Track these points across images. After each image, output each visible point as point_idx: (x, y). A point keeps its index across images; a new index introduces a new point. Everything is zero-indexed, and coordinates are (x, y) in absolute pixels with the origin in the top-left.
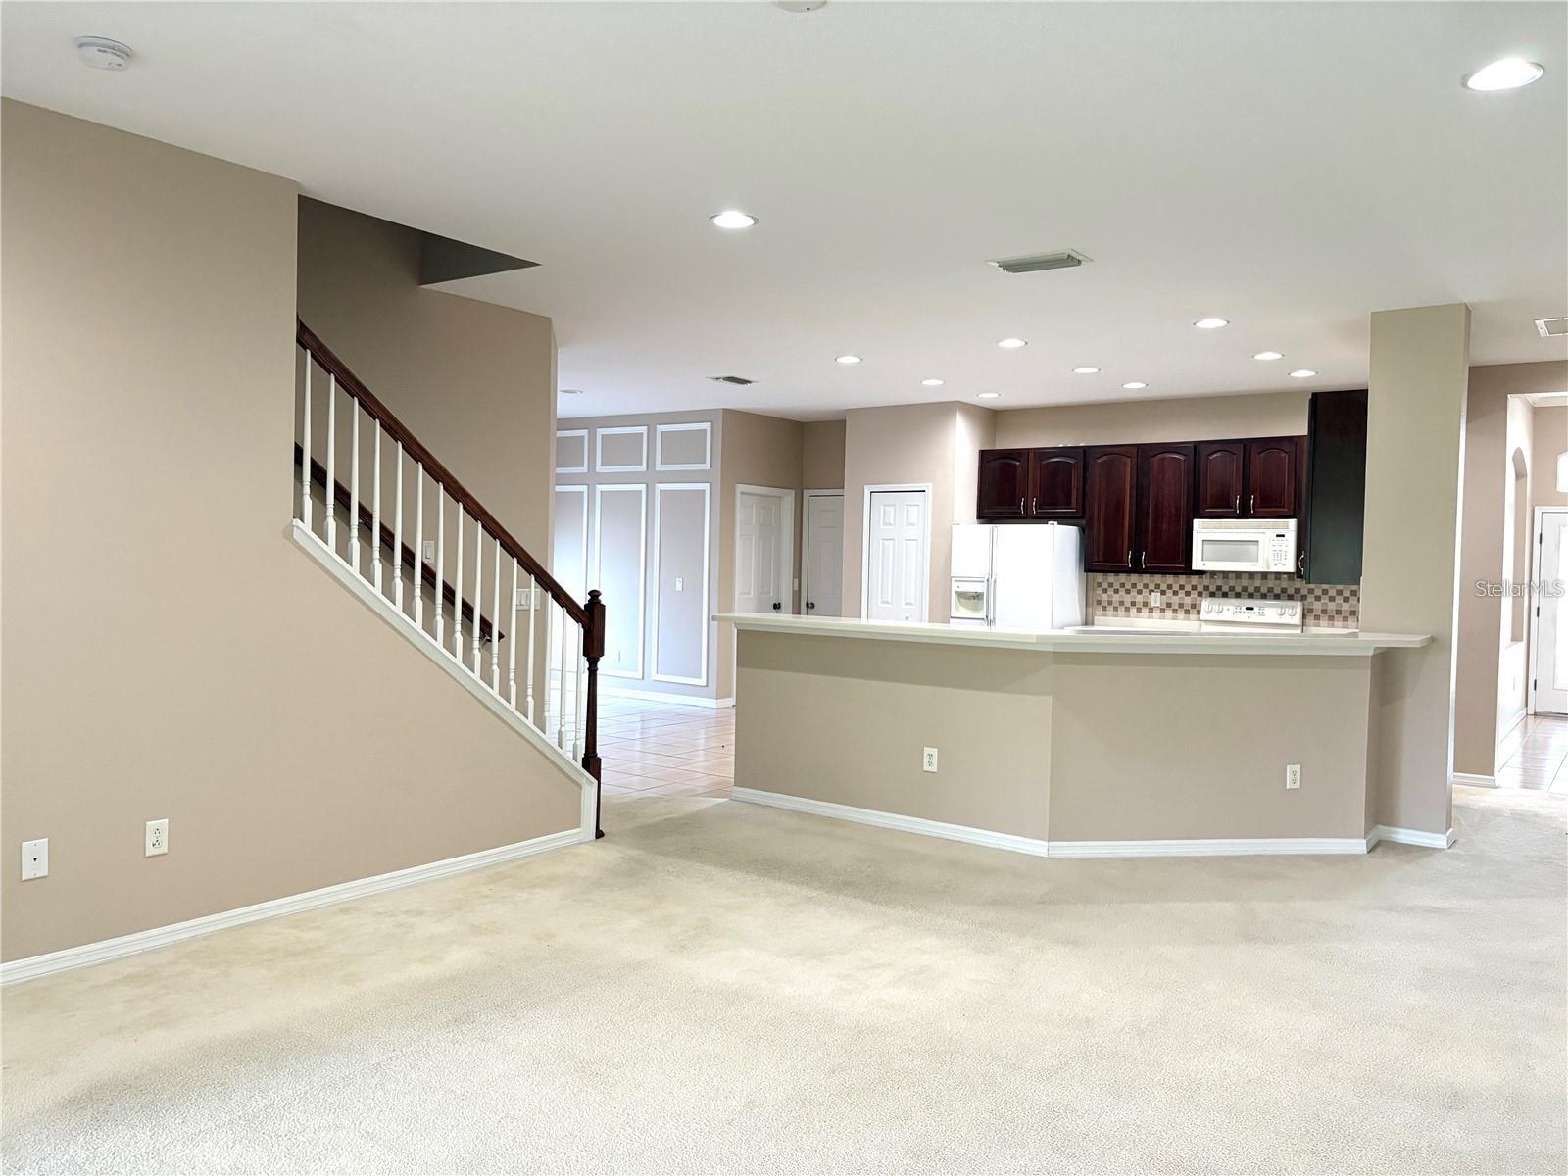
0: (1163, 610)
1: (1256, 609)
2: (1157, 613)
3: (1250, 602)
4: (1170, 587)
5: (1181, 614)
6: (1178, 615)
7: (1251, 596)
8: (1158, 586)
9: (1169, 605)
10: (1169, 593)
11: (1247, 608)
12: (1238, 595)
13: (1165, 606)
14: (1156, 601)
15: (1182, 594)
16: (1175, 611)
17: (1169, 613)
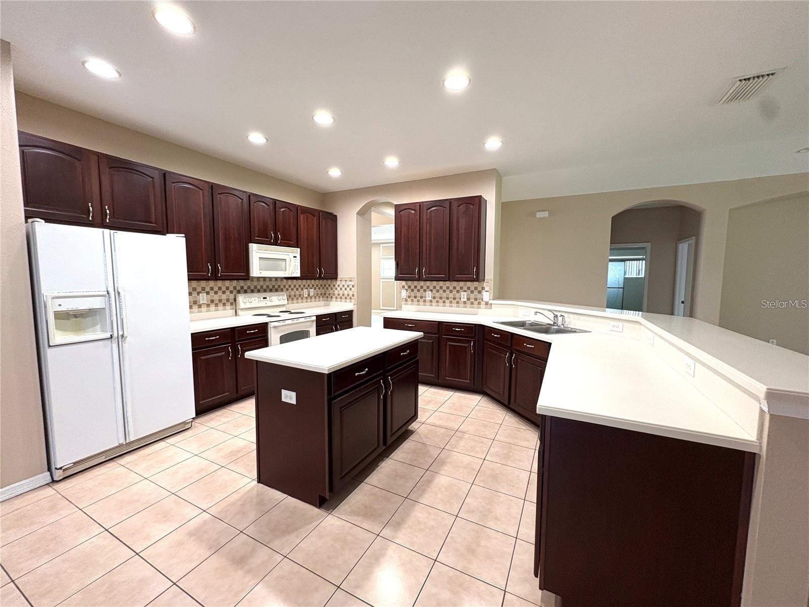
0: (208, 306)
1: (268, 298)
2: (204, 309)
3: (265, 295)
4: (212, 289)
5: (221, 307)
6: (219, 308)
7: (265, 291)
8: (203, 289)
9: (212, 301)
10: (212, 293)
11: (264, 298)
12: (259, 291)
13: (209, 303)
14: (203, 299)
15: (220, 293)
16: (216, 305)
17: (213, 307)
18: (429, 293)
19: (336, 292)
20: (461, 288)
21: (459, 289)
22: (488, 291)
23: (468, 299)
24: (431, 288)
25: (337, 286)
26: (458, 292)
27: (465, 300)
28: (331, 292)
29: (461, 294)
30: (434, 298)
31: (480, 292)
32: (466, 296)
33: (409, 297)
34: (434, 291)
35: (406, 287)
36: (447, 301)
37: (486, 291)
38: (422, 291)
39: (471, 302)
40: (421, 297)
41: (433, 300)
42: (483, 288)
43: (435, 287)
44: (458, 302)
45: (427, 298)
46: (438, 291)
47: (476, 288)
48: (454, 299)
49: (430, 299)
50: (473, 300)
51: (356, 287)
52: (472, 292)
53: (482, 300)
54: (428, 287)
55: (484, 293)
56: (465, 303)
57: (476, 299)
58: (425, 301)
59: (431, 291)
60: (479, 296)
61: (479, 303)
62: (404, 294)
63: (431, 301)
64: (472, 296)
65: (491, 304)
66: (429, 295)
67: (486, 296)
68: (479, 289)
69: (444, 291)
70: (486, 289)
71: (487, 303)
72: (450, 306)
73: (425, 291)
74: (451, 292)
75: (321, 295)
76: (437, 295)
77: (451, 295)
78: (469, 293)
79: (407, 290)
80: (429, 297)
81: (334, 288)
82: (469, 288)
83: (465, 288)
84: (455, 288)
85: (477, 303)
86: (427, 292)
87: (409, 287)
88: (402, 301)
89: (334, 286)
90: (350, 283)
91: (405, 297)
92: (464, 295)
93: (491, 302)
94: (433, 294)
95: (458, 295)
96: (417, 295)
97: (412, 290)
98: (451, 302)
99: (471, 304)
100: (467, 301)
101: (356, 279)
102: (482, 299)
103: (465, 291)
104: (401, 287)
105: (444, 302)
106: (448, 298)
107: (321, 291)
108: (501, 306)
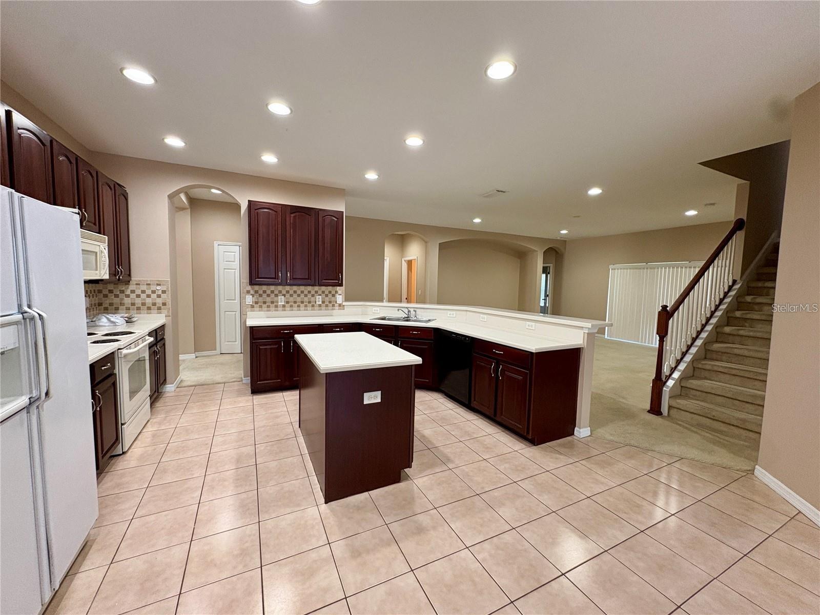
18: (281, 298)
19: (127, 301)
20: (316, 292)
21: (314, 293)
22: (341, 295)
23: (323, 302)
24: (284, 292)
25: (128, 292)
26: (313, 296)
27: (320, 303)
28: (116, 301)
29: (316, 298)
30: (288, 302)
31: (334, 296)
32: (321, 300)
33: (256, 303)
34: (287, 296)
35: (252, 292)
36: (301, 305)
37: (339, 295)
38: (272, 296)
39: (326, 305)
40: (272, 302)
41: (286, 305)
42: (336, 292)
43: (288, 292)
44: (313, 306)
45: (279, 304)
46: (291, 296)
47: (330, 292)
48: (309, 302)
49: (283, 303)
50: (328, 303)
51: (169, 293)
52: (327, 296)
53: (336, 303)
54: (280, 292)
55: (337, 296)
56: (320, 306)
57: (330, 302)
58: (276, 306)
59: (284, 295)
60: (333, 299)
61: (333, 306)
62: (249, 299)
63: (284, 306)
64: (327, 299)
65: (344, 306)
66: (281, 300)
67: (340, 299)
68: (333, 292)
69: (299, 296)
70: (339, 293)
71: (340, 305)
72: (305, 310)
73: (276, 296)
74: (306, 296)
75: (95, 306)
76: (291, 299)
77: (306, 299)
78: (324, 296)
79: (253, 296)
80: (281, 302)
81: (121, 296)
82: (323, 292)
83: (320, 292)
84: (309, 292)
85: (331, 305)
86: (279, 297)
87: (256, 292)
88: (248, 308)
89: (122, 292)
90: (158, 288)
91: (251, 303)
92: (319, 298)
93: (344, 304)
94: (287, 298)
95: (313, 299)
96: (267, 300)
97: (261, 296)
98: (306, 306)
99: (326, 307)
100: (322, 305)
101: (170, 282)
102: (336, 301)
103: (320, 295)
104: (245, 291)
105: (299, 306)
106: (302, 302)
107: (95, 301)
108: (352, 307)
